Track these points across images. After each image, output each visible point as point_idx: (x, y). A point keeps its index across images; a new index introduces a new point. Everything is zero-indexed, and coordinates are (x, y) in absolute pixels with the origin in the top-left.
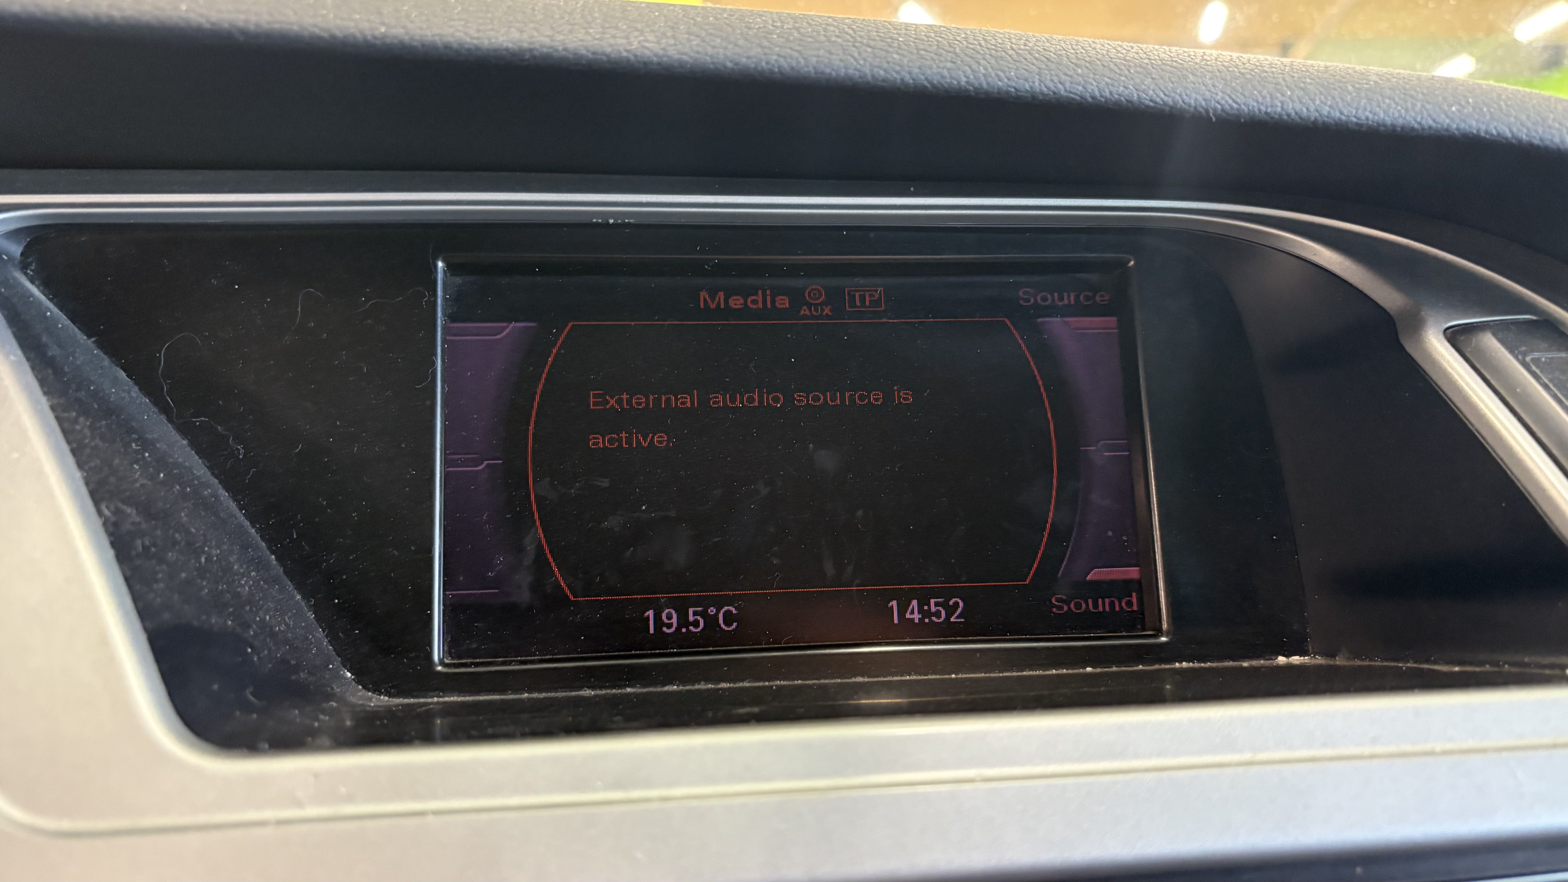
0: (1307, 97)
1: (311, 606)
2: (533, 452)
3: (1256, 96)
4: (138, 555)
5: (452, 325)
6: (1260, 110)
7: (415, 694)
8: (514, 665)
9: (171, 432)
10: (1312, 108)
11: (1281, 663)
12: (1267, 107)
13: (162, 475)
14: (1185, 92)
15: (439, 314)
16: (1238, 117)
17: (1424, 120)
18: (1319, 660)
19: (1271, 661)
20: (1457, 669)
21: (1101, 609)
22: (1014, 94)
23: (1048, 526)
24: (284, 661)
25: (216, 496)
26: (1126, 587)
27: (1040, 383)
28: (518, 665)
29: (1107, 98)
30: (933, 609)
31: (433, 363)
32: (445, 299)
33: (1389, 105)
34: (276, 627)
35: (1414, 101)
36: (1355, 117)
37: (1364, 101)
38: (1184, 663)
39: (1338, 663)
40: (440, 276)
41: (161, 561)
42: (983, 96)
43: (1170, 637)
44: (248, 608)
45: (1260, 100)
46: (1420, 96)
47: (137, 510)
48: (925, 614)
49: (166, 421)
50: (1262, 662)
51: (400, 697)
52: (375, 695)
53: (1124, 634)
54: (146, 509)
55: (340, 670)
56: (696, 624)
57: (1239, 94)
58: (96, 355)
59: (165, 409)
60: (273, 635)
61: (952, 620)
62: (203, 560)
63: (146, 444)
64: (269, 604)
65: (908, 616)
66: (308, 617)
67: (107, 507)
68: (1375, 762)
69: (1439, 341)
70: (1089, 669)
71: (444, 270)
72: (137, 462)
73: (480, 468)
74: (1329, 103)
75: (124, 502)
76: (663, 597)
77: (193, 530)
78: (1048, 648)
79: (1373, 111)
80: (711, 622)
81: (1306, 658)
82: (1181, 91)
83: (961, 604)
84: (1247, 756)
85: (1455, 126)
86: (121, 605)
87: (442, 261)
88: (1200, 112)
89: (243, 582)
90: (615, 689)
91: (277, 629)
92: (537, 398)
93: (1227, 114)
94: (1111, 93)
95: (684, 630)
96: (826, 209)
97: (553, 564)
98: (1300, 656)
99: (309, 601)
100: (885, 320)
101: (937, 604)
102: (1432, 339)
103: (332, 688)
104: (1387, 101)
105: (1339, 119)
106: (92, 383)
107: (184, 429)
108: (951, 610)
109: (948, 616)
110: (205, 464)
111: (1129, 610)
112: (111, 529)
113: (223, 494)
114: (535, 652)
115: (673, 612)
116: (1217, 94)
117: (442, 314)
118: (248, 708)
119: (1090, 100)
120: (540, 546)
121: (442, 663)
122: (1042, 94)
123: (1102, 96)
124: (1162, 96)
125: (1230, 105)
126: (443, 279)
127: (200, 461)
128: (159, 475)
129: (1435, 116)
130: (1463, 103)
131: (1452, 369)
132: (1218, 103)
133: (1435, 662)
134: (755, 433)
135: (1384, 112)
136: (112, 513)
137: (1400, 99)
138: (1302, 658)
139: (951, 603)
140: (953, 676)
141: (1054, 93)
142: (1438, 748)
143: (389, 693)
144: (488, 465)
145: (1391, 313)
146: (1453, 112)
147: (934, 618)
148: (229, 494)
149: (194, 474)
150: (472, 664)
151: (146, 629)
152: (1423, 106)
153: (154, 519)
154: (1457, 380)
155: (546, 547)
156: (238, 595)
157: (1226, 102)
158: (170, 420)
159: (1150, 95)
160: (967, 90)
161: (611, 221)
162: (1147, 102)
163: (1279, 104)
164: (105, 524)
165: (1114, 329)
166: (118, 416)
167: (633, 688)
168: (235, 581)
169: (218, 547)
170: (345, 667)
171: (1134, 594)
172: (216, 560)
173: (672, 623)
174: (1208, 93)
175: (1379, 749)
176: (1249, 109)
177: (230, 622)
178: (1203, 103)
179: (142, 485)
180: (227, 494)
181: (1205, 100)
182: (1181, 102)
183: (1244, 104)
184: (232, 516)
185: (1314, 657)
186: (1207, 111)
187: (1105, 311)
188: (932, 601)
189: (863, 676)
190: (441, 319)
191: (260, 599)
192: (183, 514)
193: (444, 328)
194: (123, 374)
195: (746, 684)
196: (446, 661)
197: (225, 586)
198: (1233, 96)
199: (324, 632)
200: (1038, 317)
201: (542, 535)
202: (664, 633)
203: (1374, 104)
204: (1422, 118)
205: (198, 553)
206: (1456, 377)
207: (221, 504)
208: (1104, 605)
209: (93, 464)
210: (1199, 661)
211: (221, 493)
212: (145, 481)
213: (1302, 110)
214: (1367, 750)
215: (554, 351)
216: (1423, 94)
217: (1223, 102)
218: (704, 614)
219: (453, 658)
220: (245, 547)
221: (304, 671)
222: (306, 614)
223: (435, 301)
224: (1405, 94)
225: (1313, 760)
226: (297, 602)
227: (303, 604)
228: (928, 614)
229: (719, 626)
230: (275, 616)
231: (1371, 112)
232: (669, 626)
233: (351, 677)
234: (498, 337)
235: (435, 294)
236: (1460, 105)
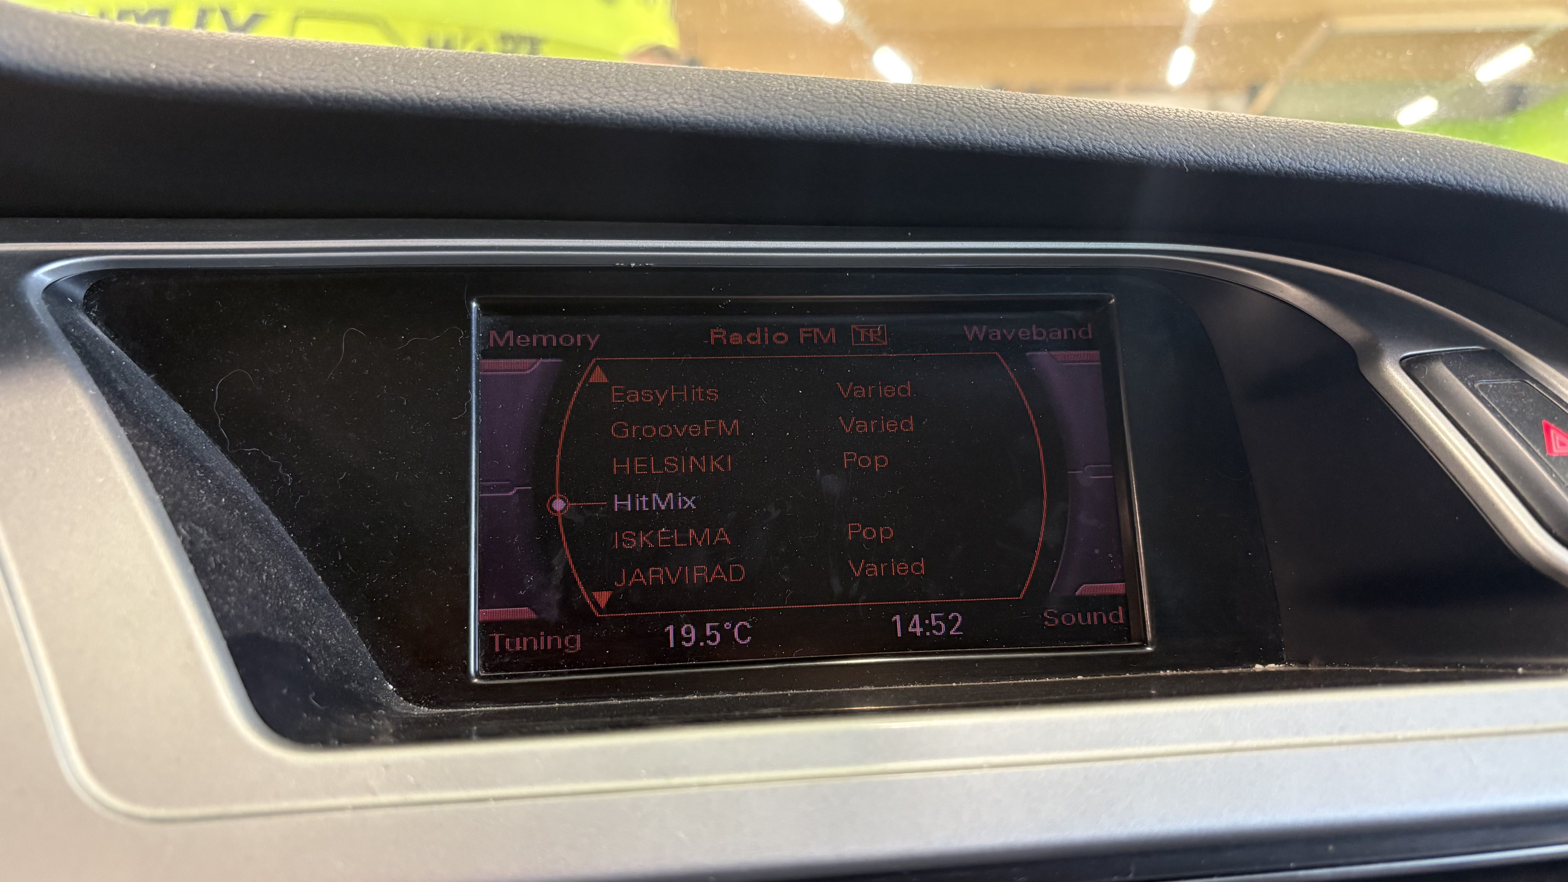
0: (1270, 150)
1: (355, 623)
2: (561, 479)
3: (1225, 149)
4: (212, 571)
5: (483, 361)
6: (1228, 162)
7: (453, 704)
8: (545, 677)
9: (226, 461)
10: (1275, 159)
11: (1258, 670)
12: (1235, 158)
13: (223, 500)
14: (1161, 145)
15: (474, 351)
16: (1209, 167)
17: (1376, 170)
18: (1294, 667)
19: (1249, 669)
20: (1418, 670)
21: (1089, 622)
22: (1006, 148)
23: (1039, 544)
24: (337, 671)
25: (267, 520)
26: (1113, 601)
27: (1030, 412)
28: (549, 677)
29: (1090, 151)
30: (934, 623)
31: (469, 397)
32: (478, 336)
33: (1344, 157)
34: (328, 641)
35: (1367, 152)
36: (1314, 167)
37: (1322, 153)
38: (1168, 671)
39: (1310, 669)
40: (474, 316)
41: (231, 576)
42: (978, 150)
43: (1154, 647)
44: (304, 622)
45: (1229, 152)
46: (1373, 148)
47: (207, 530)
48: (927, 627)
49: (220, 452)
50: (1240, 669)
51: (438, 708)
52: (415, 706)
53: (1112, 645)
54: (214, 530)
55: (384, 683)
56: (713, 637)
57: (1210, 148)
58: (156, 390)
59: (219, 441)
60: (327, 648)
61: (952, 633)
62: (264, 578)
63: (208, 472)
64: (321, 619)
65: (910, 629)
66: (354, 633)
67: (183, 527)
68: (1343, 748)
69: (1396, 370)
70: (1080, 678)
71: (478, 310)
72: (202, 488)
73: (511, 494)
74: (1290, 155)
75: (196, 524)
76: (683, 613)
77: (253, 550)
78: (1041, 658)
79: (1330, 162)
80: (727, 636)
81: (1281, 665)
82: (1157, 145)
83: (960, 619)
84: (1228, 744)
85: (1404, 175)
86: (203, 615)
87: (476, 302)
88: (1175, 164)
89: (298, 599)
90: (640, 698)
91: (330, 642)
92: (564, 428)
93: (1200, 165)
94: (1094, 147)
95: (702, 644)
96: (830, 252)
97: (580, 583)
98: (1276, 664)
99: (353, 618)
100: (885, 354)
101: (937, 619)
102: (1390, 368)
103: (378, 699)
104: (1343, 153)
105: (1300, 169)
106: (158, 415)
107: (236, 459)
108: (950, 624)
109: (948, 629)
110: (256, 491)
111: (1116, 622)
112: (188, 547)
113: (274, 519)
114: (563, 665)
115: (692, 627)
116: (1189, 147)
117: (476, 351)
118: (312, 711)
119: (1075, 153)
120: (567, 568)
121: (477, 675)
122: (1033, 148)
123: (1086, 150)
124: (1141, 149)
125: (1201, 157)
126: (477, 318)
127: (252, 488)
128: (221, 499)
129: (1386, 166)
130: (1412, 155)
131: (1408, 395)
132: (1192, 156)
133: (1399, 666)
134: (766, 459)
135: (1340, 163)
136: (187, 532)
137: (1354, 151)
138: (1278, 666)
139: (950, 617)
140: (954, 684)
141: (1043, 147)
142: (1400, 736)
143: (429, 704)
144: (518, 491)
145: (1352, 345)
146: (1402, 163)
147: (934, 632)
148: (278, 519)
149: (248, 500)
150: (505, 676)
151: (225, 638)
152: (1374, 157)
153: (222, 539)
154: (1412, 405)
155: (572, 567)
156: (293, 610)
157: (1198, 154)
158: (224, 451)
159: (1129, 148)
160: (963, 146)
161: (633, 265)
162: (1127, 154)
163: (1246, 156)
164: (183, 542)
165: (1097, 361)
166: (182, 446)
167: (657, 697)
168: (291, 599)
169: (275, 567)
170: (387, 680)
171: (1120, 608)
172: (275, 578)
173: (691, 638)
174: (1181, 146)
175: (1346, 737)
176: (1218, 161)
177: (291, 634)
178: (1178, 155)
179: (209, 508)
180: (277, 519)
181: (1179, 153)
182: (1157, 154)
183: (1214, 156)
184: (283, 539)
185: (1289, 663)
186: (1181, 163)
187: (1089, 345)
188: (933, 616)
189: (870, 685)
190: (476, 356)
191: (313, 615)
192: (244, 536)
193: (478, 363)
194: (180, 409)
195: (761, 693)
196: (481, 674)
197: (284, 602)
198: (1204, 149)
199: (367, 648)
200: (1028, 351)
201: (569, 556)
202: (684, 646)
203: (1331, 155)
204: (1374, 168)
205: (260, 571)
206: (1412, 402)
207: (273, 528)
208: (1093, 618)
209: (168, 489)
210: (1182, 670)
211: (272, 518)
212: (211, 505)
213: (1266, 161)
214: (1336, 737)
215: (579, 385)
216: (1375, 147)
217: (1196, 154)
218: (720, 629)
219: (486, 671)
220: (296, 568)
221: (354, 681)
222: (351, 631)
223: (470, 340)
224: (1358, 147)
225: (1288, 746)
226: (343, 619)
227: (348, 621)
228: (930, 627)
229: (735, 640)
230: (326, 630)
231: (1328, 163)
232: (688, 640)
233: (393, 689)
234: (528, 372)
235: (470, 334)
236: (1409, 156)
